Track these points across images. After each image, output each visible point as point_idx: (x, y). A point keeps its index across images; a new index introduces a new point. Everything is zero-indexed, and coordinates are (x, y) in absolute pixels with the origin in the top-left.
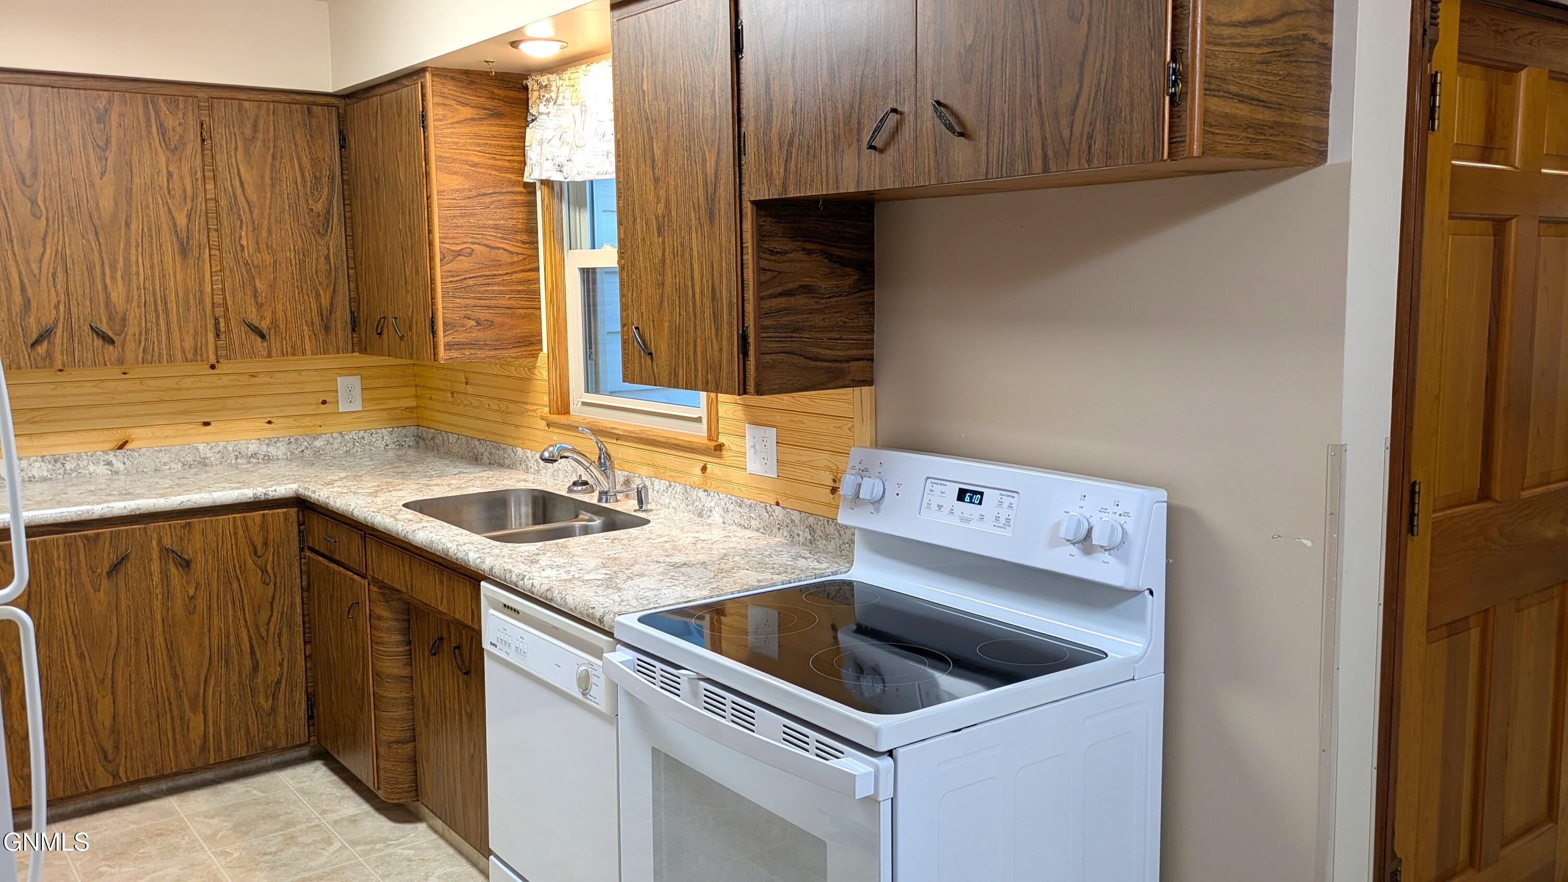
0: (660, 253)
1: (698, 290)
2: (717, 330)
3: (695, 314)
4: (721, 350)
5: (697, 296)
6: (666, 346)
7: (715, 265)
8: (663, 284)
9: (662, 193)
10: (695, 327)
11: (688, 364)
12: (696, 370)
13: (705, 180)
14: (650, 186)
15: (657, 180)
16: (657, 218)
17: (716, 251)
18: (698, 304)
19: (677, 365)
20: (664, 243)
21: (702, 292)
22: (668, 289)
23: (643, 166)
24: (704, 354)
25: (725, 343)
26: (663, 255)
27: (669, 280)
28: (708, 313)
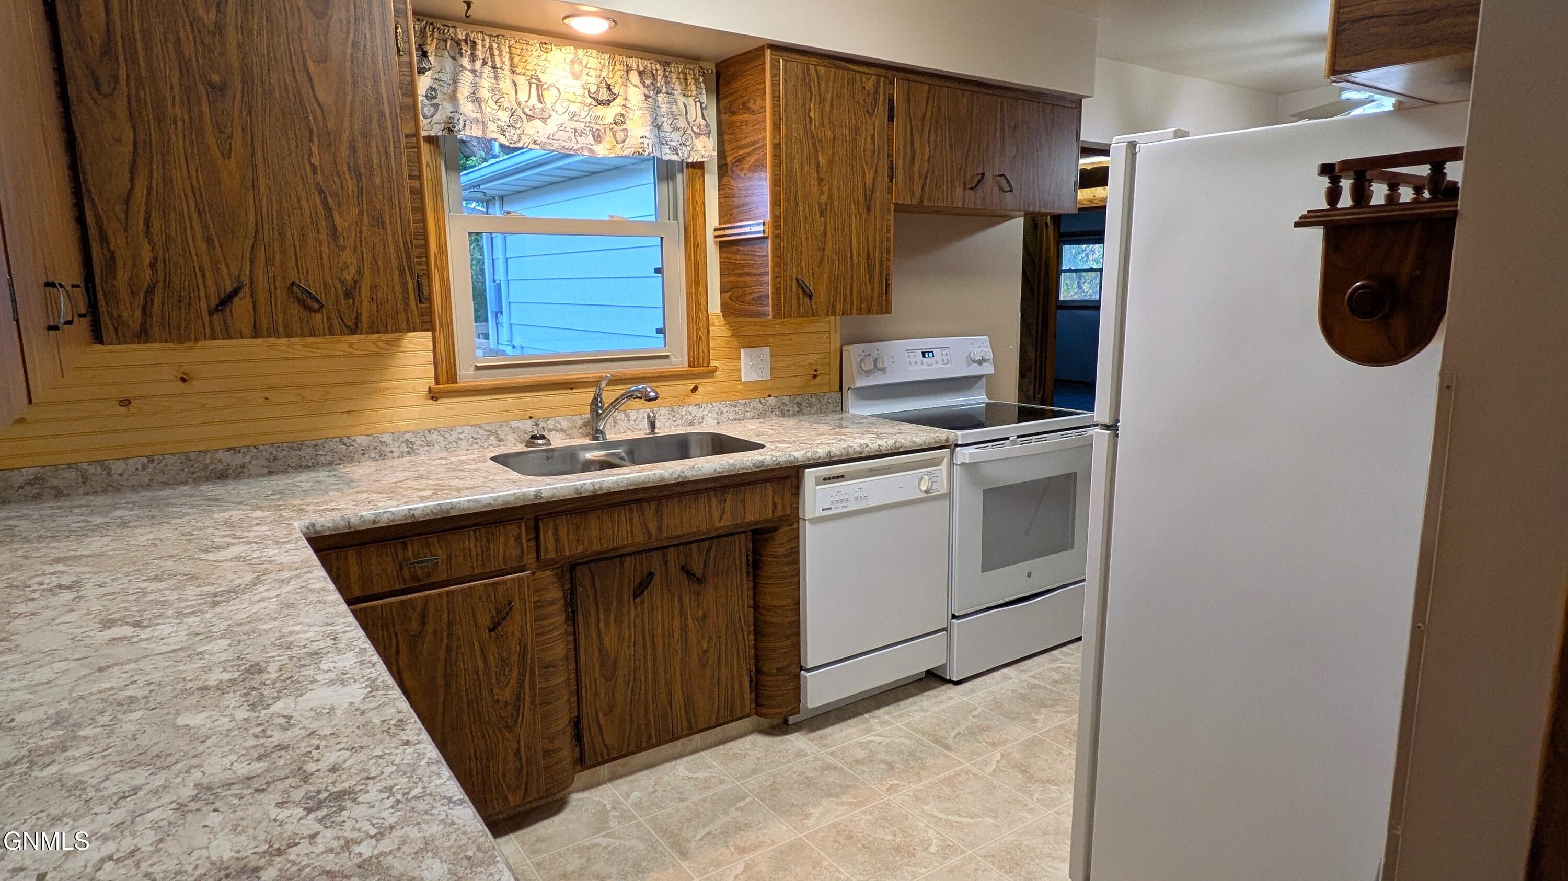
0: (822, 228)
1: (855, 253)
2: (870, 277)
3: (852, 267)
4: (873, 289)
5: (855, 257)
6: (825, 289)
7: (870, 238)
8: (824, 249)
9: (826, 189)
10: (852, 276)
11: (845, 300)
12: (852, 302)
13: (864, 187)
14: (814, 182)
15: (821, 180)
16: (820, 205)
17: (871, 230)
18: (855, 261)
19: (835, 301)
20: (825, 222)
21: (859, 255)
22: (828, 252)
23: (807, 168)
24: (859, 292)
25: (876, 285)
26: (825, 229)
27: (829, 246)
28: (864, 266)
